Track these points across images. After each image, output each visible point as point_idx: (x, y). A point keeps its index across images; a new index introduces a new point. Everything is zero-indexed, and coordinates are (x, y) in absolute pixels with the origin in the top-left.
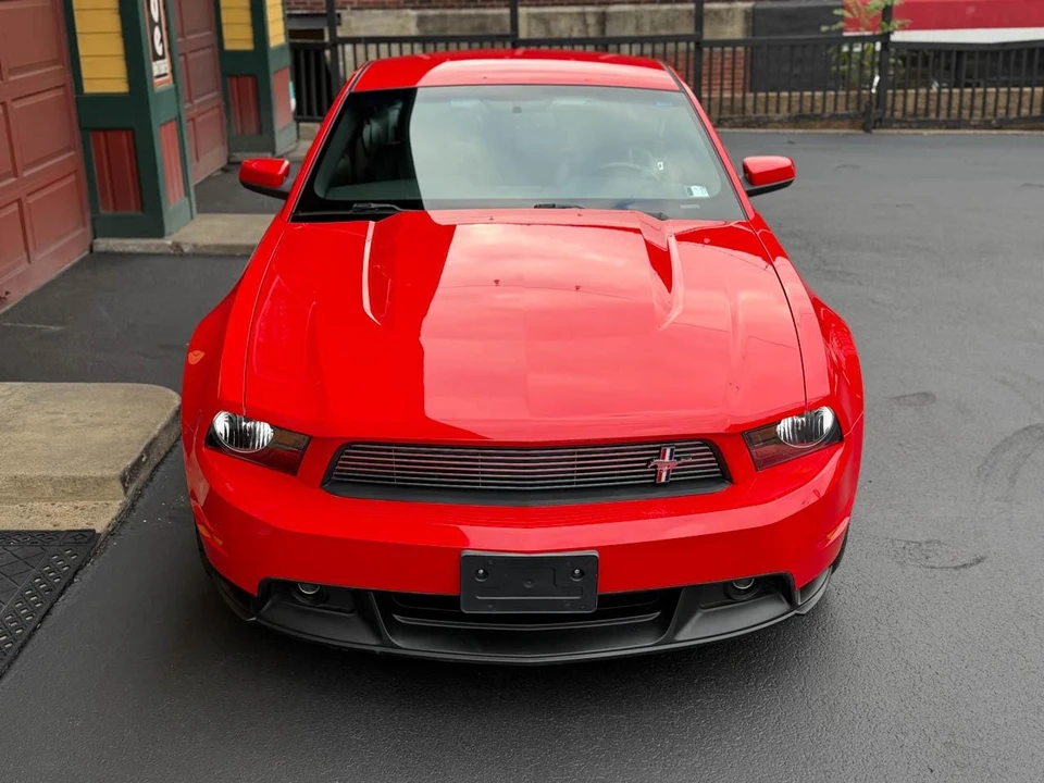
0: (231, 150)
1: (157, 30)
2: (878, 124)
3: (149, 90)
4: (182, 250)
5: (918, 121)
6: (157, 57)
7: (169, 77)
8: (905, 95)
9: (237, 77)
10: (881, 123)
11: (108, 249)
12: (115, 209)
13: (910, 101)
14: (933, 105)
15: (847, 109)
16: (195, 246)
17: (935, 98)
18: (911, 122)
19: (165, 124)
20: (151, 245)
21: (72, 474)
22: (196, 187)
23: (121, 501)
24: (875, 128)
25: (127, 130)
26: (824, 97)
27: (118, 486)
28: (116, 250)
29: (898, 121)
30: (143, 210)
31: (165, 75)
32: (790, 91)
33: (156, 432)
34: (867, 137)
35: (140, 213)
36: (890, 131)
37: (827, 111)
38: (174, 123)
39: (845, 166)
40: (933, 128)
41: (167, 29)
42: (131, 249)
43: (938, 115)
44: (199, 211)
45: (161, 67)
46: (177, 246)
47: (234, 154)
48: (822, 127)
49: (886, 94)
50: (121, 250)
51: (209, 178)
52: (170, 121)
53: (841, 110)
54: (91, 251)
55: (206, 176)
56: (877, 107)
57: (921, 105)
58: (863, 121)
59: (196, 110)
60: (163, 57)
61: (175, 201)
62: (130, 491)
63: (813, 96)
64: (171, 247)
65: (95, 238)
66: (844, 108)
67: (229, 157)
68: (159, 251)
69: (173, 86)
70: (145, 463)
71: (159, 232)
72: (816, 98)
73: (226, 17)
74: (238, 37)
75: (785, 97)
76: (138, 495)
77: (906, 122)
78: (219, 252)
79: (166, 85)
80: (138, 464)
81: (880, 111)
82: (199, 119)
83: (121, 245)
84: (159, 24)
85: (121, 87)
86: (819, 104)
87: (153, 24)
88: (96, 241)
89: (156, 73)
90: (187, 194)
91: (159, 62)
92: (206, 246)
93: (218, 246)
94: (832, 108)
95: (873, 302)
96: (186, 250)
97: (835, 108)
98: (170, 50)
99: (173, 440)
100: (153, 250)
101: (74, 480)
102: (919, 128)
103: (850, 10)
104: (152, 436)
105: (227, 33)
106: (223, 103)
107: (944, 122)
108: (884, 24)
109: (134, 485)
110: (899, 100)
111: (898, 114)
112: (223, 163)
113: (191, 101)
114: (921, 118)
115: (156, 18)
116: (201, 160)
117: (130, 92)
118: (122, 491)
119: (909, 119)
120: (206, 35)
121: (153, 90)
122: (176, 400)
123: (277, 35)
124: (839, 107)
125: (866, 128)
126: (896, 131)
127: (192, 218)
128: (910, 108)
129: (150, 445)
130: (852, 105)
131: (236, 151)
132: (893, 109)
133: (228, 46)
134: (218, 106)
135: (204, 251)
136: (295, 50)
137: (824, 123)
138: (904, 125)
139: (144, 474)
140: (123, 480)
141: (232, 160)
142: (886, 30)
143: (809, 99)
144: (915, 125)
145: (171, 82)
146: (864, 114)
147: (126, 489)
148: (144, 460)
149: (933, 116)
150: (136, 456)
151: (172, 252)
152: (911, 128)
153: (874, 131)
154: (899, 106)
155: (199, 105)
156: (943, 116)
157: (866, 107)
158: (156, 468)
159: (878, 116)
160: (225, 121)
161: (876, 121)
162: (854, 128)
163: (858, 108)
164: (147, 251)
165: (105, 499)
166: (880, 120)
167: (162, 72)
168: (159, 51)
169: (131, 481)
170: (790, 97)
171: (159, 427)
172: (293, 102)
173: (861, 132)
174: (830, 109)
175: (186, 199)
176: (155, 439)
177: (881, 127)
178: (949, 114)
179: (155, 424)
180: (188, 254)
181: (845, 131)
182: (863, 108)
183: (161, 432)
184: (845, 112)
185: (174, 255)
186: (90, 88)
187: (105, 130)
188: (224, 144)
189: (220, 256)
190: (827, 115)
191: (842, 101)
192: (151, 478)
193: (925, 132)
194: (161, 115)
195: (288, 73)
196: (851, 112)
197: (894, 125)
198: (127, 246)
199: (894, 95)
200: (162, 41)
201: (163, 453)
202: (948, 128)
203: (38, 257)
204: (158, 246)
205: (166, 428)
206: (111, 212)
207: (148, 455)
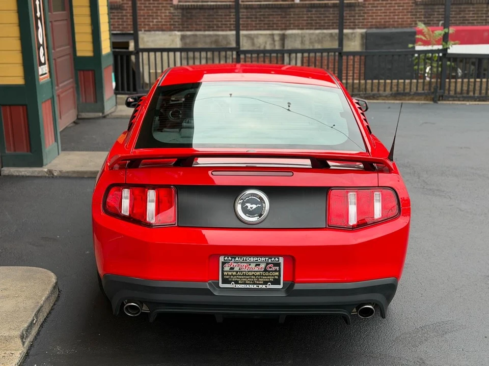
0: (79, 111)
1: (41, 48)
2: (441, 98)
3: (37, 83)
4: (53, 174)
5: (463, 97)
6: (41, 64)
7: (48, 75)
8: (456, 83)
9: (83, 71)
10: (442, 98)
11: (10, 174)
12: (15, 151)
13: (459, 85)
14: (471, 88)
15: (423, 90)
16: (60, 172)
17: (473, 84)
18: (459, 97)
19: (45, 101)
20: (35, 171)
22: (61, 132)
23: (20, 351)
24: (439, 100)
25: (23, 105)
26: (411, 83)
27: (19, 341)
28: (15, 174)
29: (452, 97)
30: (31, 151)
31: (46, 74)
32: (392, 80)
33: (42, 302)
34: (435, 105)
35: (29, 153)
36: (448, 102)
37: (412, 91)
38: (50, 101)
39: (426, 123)
40: (471, 101)
41: (47, 48)
42: (23, 173)
43: (474, 93)
44: (62, 150)
45: (43, 70)
46: (50, 172)
47: (80, 114)
48: (409, 100)
49: (445, 82)
50: (17, 174)
51: (66, 128)
52: (48, 100)
53: (420, 90)
54: (0, 175)
55: (65, 127)
56: (440, 89)
57: (465, 88)
58: (432, 96)
59: (60, 90)
60: (44, 64)
61: (49, 144)
62: (26, 345)
63: (404, 82)
64: (47, 173)
65: (2, 167)
66: (421, 89)
67: (78, 116)
68: (40, 175)
69: (50, 80)
70: (35, 324)
71: (40, 164)
72: (406, 83)
73: (78, 38)
74: (84, 49)
75: (389, 83)
76: (31, 346)
77: (456, 97)
78: (75, 175)
79: (46, 79)
80: (31, 325)
81: (442, 91)
82: (62, 96)
83: (17, 171)
84: (43, 45)
85: (20, 81)
86: (408, 87)
87: (39, 46)
88: (3, 169)
89: (40, 73)
90: (56, 140)
91: (42, 67)
92: (68, 172)
93: (74, 172)
94: (415, 89)
95: (460, 210)
96: (55, 174)
97: (417, 90)
98: (48, 60)
99: (52, 305)
100: (36, 174)
102: (463, 101)
103: (424, 36)
104: (40, 305)
105: (79, 47)
106: (75, 86)
107: (478, 97)
108: (444, 43)
109: (29, 339)
110: (453, 85)
111: (452, 93)
112: (74, 119)
113: (58, 85)
114: (465, 95)
115: (41, 42)
116: (62, 118)
117: (25, 84)
118: (21, 344)
119: (458, 96)
120: (67, 48)
121: (39, 82)
122: (53, 279)
123: (106, 47)
124: (419, 89)
125: (435, 100)
126: (451, 102)
127: (59, 154)
128: (459, 89)
129: (38, 311)
130: (426, 87)
131: (82, 112)
132: (449, 90)
133: (79, 54)
134: (73, 87)
135: (67, 175)
136: (115, 55)
137: (410, 97)
138: (455, 99)
139: (34, 331)
140: (22, 337)
141: (79, 117)
142: (445, 47)
143: (402, 84)
144: (461, 99)
145: (49, 78)
146: (433, 93)
147: (23, 343)
148: (34, 322)
149: (471, 94)
150: (30, 320)
151: (47, 175)
152: (459, 100)
153: (439, 102)
154: (452, 88)
155: (62, 87)
156: (477, 94)
157: (434, 89)
158: (42, 326)
159: (441, 94)
160: (76, 95)
161: (439, 97)
162: (427, 100)
163: (430, 90)
164: (32, 175)
165: (11, 350)
166: (442, 96)
167: (44, 73)
168: (43, 60)
169: (27, 337)
170: (392, 83)
171: (44, 298)
172: (114, 84)
173: (432, 102)
174: (414, 89)
175: (56, 144)
176: (41, 307)
177: (442, 100)
178: (480, 93)
179: (41, 297)
180: (56, 177)
181: (423, 102)
182: (432, 90)
183: (45, 302)
184: (423, 92)
185: (49, 177)
187: (10, 105)
188: (75, 108)
189: (76, 178)
190: (412, 93)
191: (420, 86)
192: (38, 333)
193: (468, 103)
194: (43, 97)
195: (111, 68)
196: (426, 91)
197: (450, 99)
198: (20, 172)
199: (450, 82)
200: (44, 55)
201: (46, 314)
202: (479, 101)
204: (39, 172)
205: (48, 298)
206: (12, 152)
207: (37, 318)
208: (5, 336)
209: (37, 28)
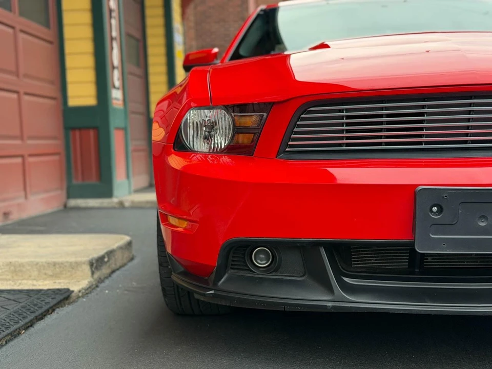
1: (116, 71)
4: (124, 205)
6: (115, 87)
7: (121, 101)
11: (77, 205)
12: (83, 179)
16: (133, 202)
19: (118, 129)
20: (104, 202)
21: (54, 260)
23: (89, 280)
25: (94, 128)
27: (87, 269)
28: (81, 206)
30: (100, 181)
31: (119, 99)
33: (114, 247)
35: (98, 183)
38: (123, 131)
41: (122, 73)
42: (91, 205)
44: (134, 193)
45: (116, 95)
50: (85, 205)
54: (65, 206)
60: (118, 89)
61: (121, 179)
62: (96, 275)
64: (117, 203)
65: (68, 198)
68: (109, 206)
69: (123, 108)
71: (109, 194)
76: (101, 281)
79: (119, 106)
80: (101, 260)
83: (85, 202)
84: (117, 69)
85: (92, 101)
87: (114, 68)
88: (68, 201)
89: (114, 97)
90: (128, 177)
91: (116, 91)
92: (140, 203)
96: (127, 205)
98: (123, 87)
100: (105, 206)
101: (55, 264)
104: (112, 248)
106: (148, 149)
109: (99, 273)
112: (146, 185)
115: (116, 64)
117: (98, 106)
118: (90, 273)
127: (130, 193)
129: (110, 252)
135: (139, 205)
139: (105, 270)
140: (91, 264)
145: (122, 106)
147: (93, 273)
148: (106, 260)
150: (101, 254)
151: (117, 206)
158: (114, 271)
164: (101, 206)
168: (116, 84)
169: (97, 269)
171: (116, 245)
175: (127, 181)
176: (114, 250)
180: (128, 207)
183: (118, 248)
185: (119, 208)
186: (72, 102)
187: (80, 129)
188: (147, 174)
192: (110, 276)
194: (116, 121)
198: (88, 203)
200: (118, 79)
201: (118, 265)
203: (32, 198)
204: (109, 203)
205: (121, 248)
206: (80, 182)
207: (109, 258)
208: (71, 263)
209: (112, 48)
